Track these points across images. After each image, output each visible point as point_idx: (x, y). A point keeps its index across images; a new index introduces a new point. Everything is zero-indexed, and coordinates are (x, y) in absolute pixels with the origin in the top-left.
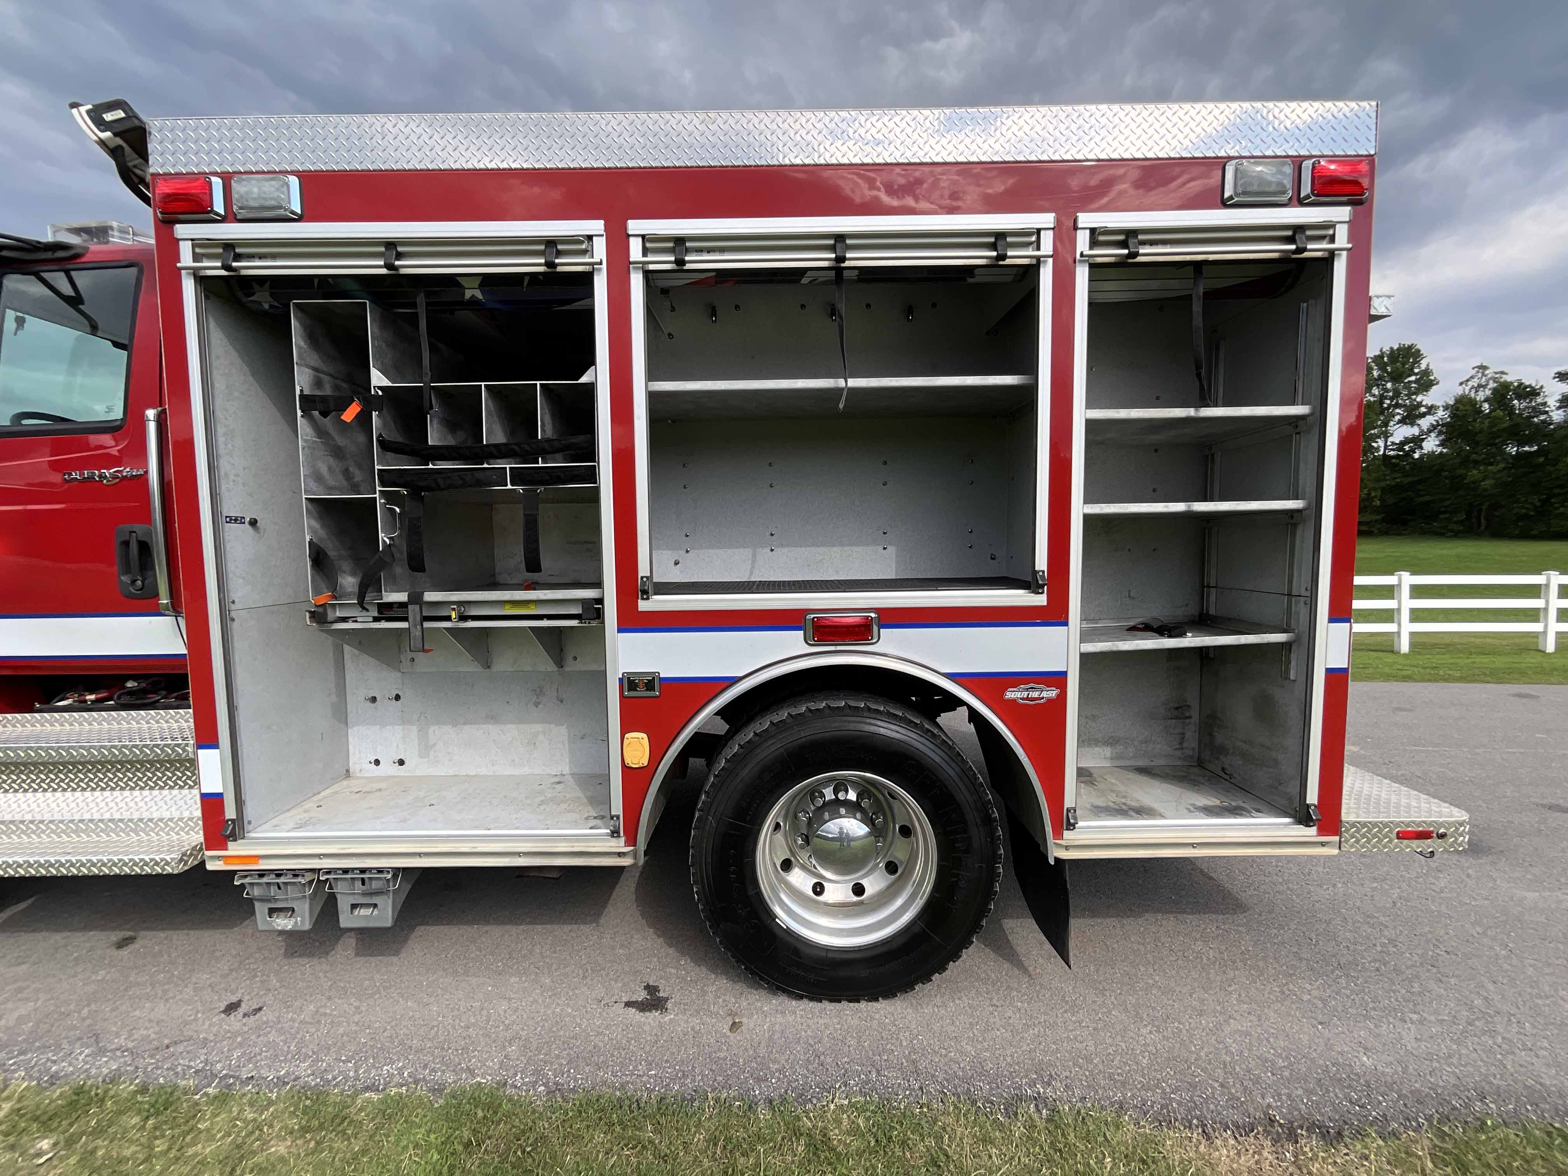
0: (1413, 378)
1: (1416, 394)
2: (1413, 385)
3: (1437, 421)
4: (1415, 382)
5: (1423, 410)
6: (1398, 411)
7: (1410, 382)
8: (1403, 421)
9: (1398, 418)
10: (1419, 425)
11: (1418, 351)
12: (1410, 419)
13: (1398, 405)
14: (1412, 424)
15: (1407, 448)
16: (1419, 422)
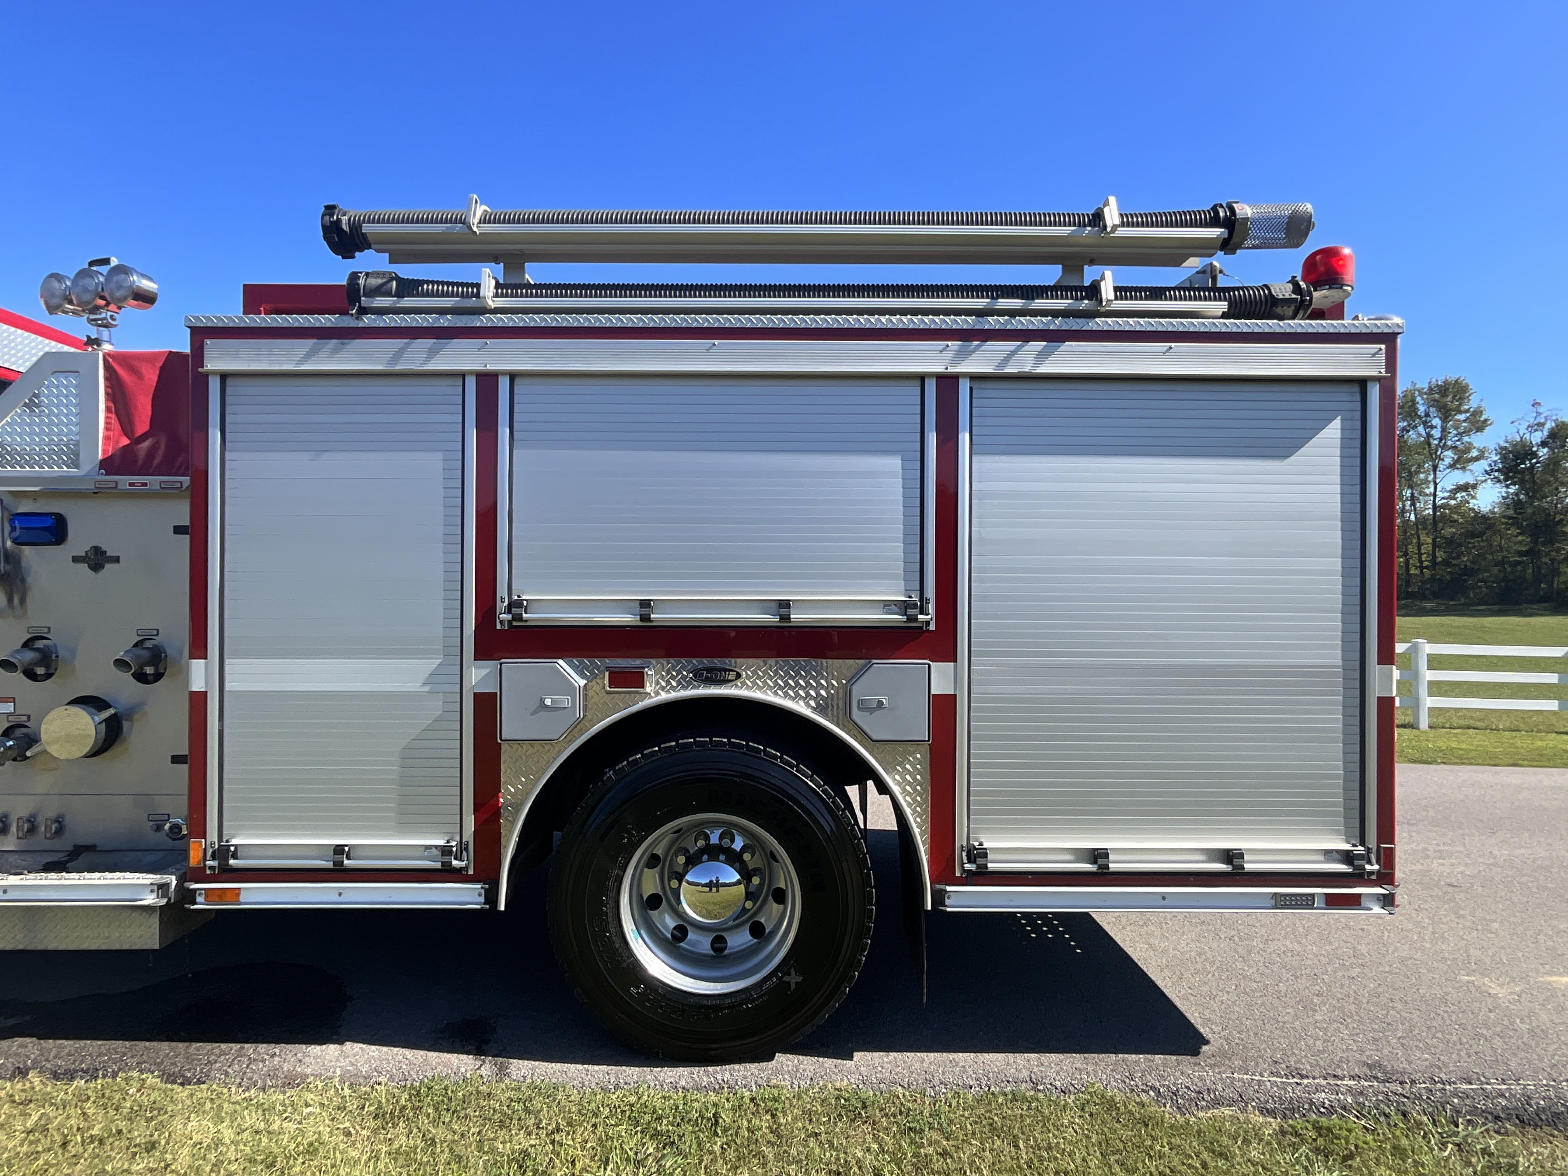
0: (1462, 417)
1: (1467, 432)
2: (1464, 424)
3: (1490, 465)
4: (1464, 421)
5: (1474, 453)
6: (1445, 453)
7: (1458, 420)
8: (1452, 466)
9: (1448, 461)
10: (1471, 470)
11: (1467, 385)
12: (1461, 462)
13: (1445, 447)
14: (1463, 469)
15: (1458, 495)
16: (1472, 466)
